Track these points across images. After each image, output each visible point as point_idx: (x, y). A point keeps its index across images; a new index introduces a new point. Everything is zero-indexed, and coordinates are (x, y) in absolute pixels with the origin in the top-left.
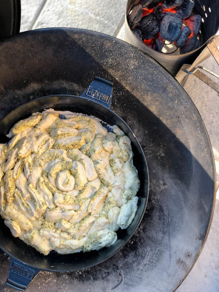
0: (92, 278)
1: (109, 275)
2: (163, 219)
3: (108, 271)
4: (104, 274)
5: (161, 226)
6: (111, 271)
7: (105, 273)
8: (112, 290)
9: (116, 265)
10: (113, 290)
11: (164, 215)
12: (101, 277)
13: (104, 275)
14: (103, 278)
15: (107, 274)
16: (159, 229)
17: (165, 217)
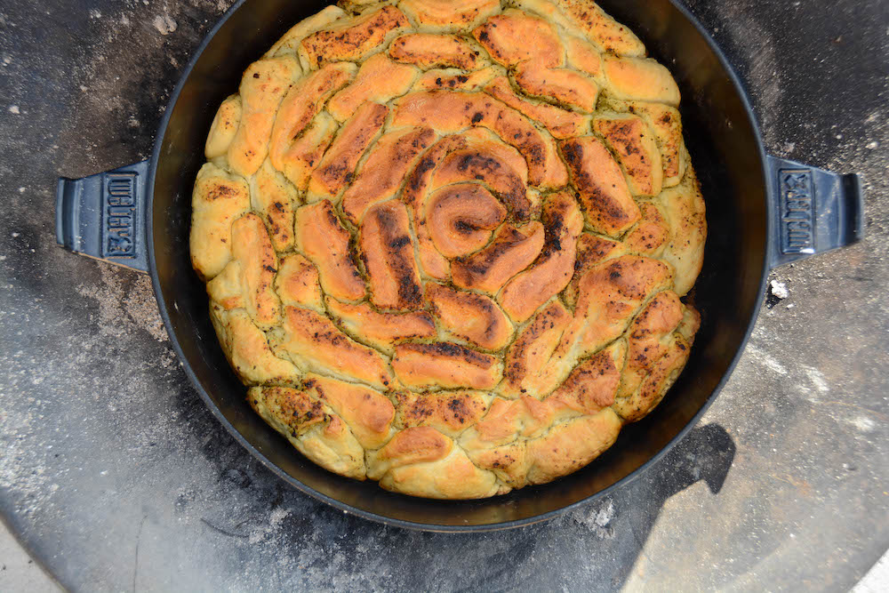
0: (208, 439)
1: (242, 488)
2: (497, 570)
3: (252, 478)
4: (236, 472)
5: (473, 576)
6: (257, 486)
7: (243, 473)
8: (202, 520)
9: (284, 495)
10: (204, 525)
11: (511, 569)
12: (224, 466)
13: (234, 473)
14: (223, 475)
15: (242, 479)
16: (459, 575)
17: (505, 576)
